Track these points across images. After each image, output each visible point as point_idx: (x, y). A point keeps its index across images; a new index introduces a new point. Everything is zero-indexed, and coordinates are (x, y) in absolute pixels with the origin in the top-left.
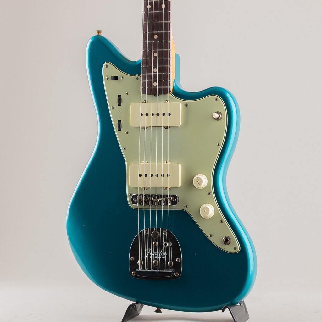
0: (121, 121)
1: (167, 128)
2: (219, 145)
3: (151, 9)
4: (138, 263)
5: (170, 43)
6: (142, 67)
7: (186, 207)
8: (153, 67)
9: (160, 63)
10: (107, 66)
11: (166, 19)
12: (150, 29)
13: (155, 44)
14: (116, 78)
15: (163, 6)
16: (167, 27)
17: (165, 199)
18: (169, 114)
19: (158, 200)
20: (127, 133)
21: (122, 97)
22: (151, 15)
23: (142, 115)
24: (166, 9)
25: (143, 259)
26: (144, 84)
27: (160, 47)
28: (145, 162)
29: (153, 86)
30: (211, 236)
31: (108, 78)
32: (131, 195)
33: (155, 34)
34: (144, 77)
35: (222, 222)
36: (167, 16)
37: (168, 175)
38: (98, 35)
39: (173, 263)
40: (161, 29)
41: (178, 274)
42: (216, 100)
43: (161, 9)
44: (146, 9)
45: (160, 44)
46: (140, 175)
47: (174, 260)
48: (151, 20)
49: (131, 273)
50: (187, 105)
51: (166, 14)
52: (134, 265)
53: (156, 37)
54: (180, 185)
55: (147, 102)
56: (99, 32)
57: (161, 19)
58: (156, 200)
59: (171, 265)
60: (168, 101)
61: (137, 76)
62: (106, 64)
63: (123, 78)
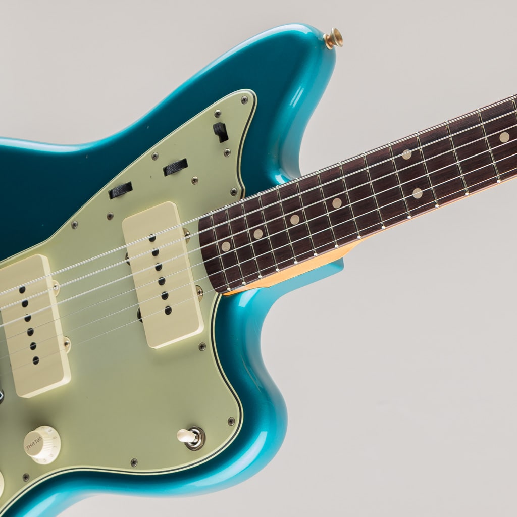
0: (131, 189)
2: (134, 463)
3: (402, 162)
5: (332, 246)
6: (259, 194)
8: (263, 226)
9: (278, 241)
10: (244, 101)
11: (387, 213)
12: (352, 182)
13: (319, 209)
14: (222, 134)
15: (418, 194)
16: (370, 225)
18: (168, 311)
20: (110, 217)
21: (184, 171)
22: (388, 168)
23: (152, 240)
24: (413, 202)
26: (220, 217)
28: (57, 288)
29: (221, 244)
31: (217, 115)
33: (342, 197)
34: (236, 211)
36: (395, 214)
37: (36, 360)
43: (409, 189)
45: (323, 223)
46: (22, 290)
48: (376, 172)
50: (202, 347)
51: (400, 208)
53: (337, 204)
54: (28, 396)
55: (187, 240)
57: (383, 199)
60: (201, 295)
61: (240, 188)
62: (250, 96)
63: (227, 153)
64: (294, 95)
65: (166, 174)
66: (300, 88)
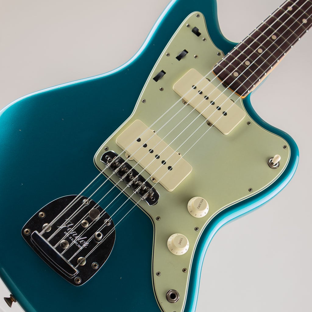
0: (165, 73)
1: (209, 124)
2: (250, 190)
3: (290, 12)
4: (44, 225)
7: (158, 218)
10: (198, 16)
11: (298, 33)
12: (275, 27)
13: (269, 42)
14: (198, 34)
15: (305, 21)
17: (145, 188)
18: (225, 114)
19: (136, 181)
20: (162, 89)
21: (188, 55)
23: (195, 88)
24: (305, 25)
25: (54, 228)
29: (233, 74)
30: (158, 274)
31: (188, 26)
32: (106, 149)
33: (275, 34)
35: (184, 270)
37: (170, 168)
39: (84, 264)
40: (286, 36)
41: (80, 281)
42: (285, 147)
44: (285, 8)
45: (274, 47)
46: (139, 140)
47: (89, 261)
49: (24, 229)
50: (249, 123)
51: (302, 29)
52: (37, 224)
53: (275, 38)
54: (172, 190)
57: (293, 29)
58: (134, 179)
59: (81, 263)
61: (221, 52)
62: (199, 13)
63: (204, 40)
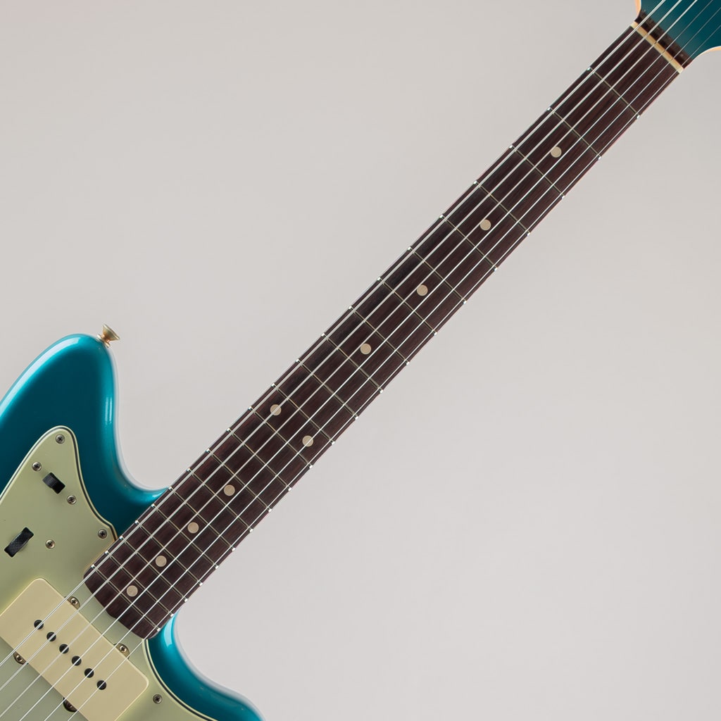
8: (163, 551)
9: (188, 557)
10: (60, 440)
11: (287, 475)
12: (235, 464)
13: (215, 506)
14: (58, 486)
15: (309, 442)
22: (265, 433)
24: (309, 453)
26: (109, 567)
27: (220, 524)
34: (123, 553)
36: (295, 471)
38: (101, 343)
40: (257, 485)
43: (298, 442)
45: (227, 517)
48: (254, 443)
50: (157, 699)
51: (298, 464)
56: (109, 336)
60: (125, 650)
61: (108, 527)
62: (64, 432)
63: (71, 500)
64: (105, 409)
65: (12, 555)
66: (107, 399)
